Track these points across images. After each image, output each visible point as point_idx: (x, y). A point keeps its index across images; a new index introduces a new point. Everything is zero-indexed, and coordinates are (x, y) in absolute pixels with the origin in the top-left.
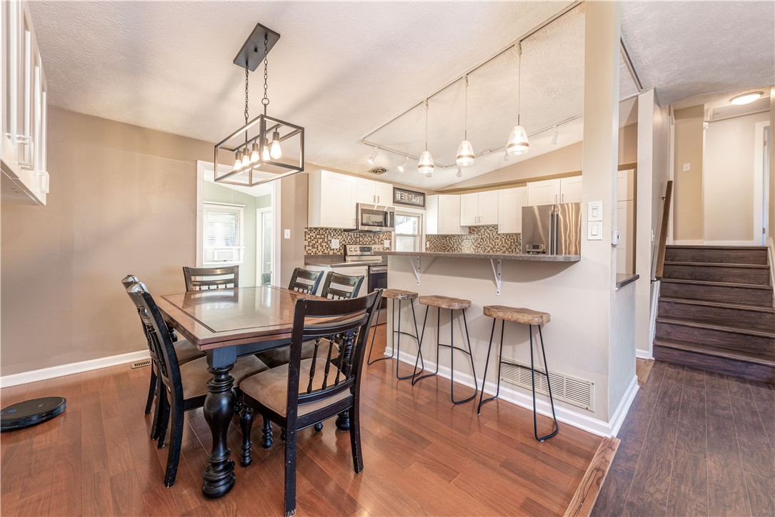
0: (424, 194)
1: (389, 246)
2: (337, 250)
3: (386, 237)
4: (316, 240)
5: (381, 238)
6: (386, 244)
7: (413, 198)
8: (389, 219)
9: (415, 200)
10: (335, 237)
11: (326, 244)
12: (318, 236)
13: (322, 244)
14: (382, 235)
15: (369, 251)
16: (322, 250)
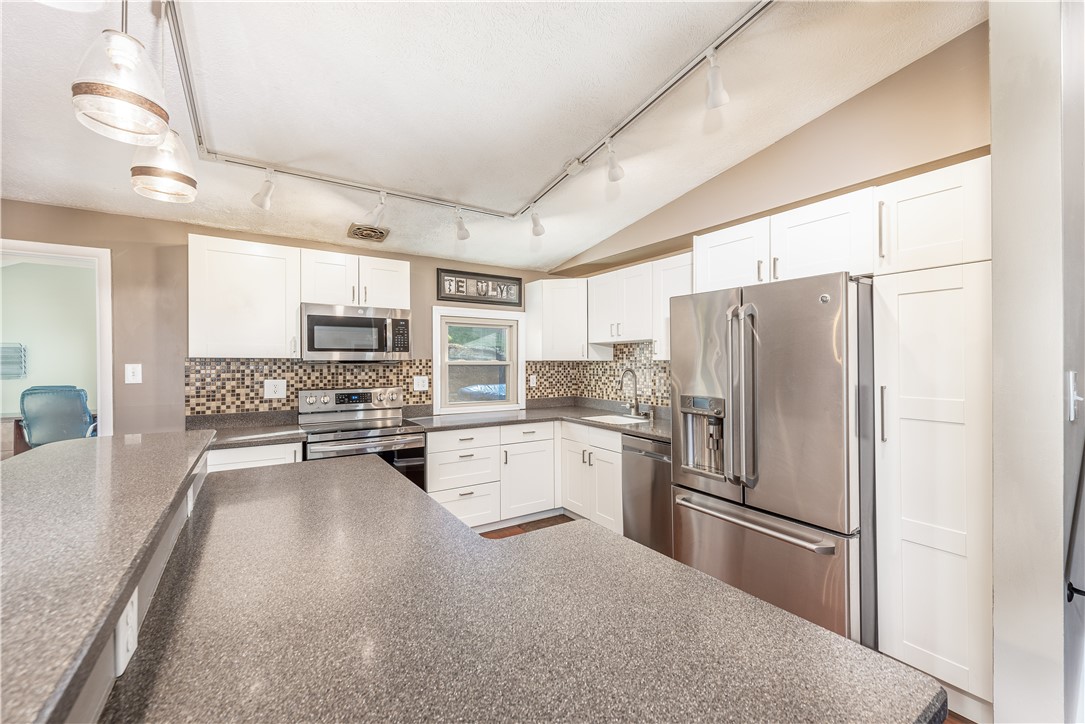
0: (519, 280)
1: (426, 388)
2: (279, 401)
3: (418, 371)
4: (219, 384)
5: (405, 374)
6: (419, 384)
7: (490, 289)
8: (389, 334)
9: (495, 293)
10: (274, 375)
11: (248, 391)
12: (223, 376)
13: (237, 391)
14: (408, 368)
15: (366, 401)
16: (238, 403)
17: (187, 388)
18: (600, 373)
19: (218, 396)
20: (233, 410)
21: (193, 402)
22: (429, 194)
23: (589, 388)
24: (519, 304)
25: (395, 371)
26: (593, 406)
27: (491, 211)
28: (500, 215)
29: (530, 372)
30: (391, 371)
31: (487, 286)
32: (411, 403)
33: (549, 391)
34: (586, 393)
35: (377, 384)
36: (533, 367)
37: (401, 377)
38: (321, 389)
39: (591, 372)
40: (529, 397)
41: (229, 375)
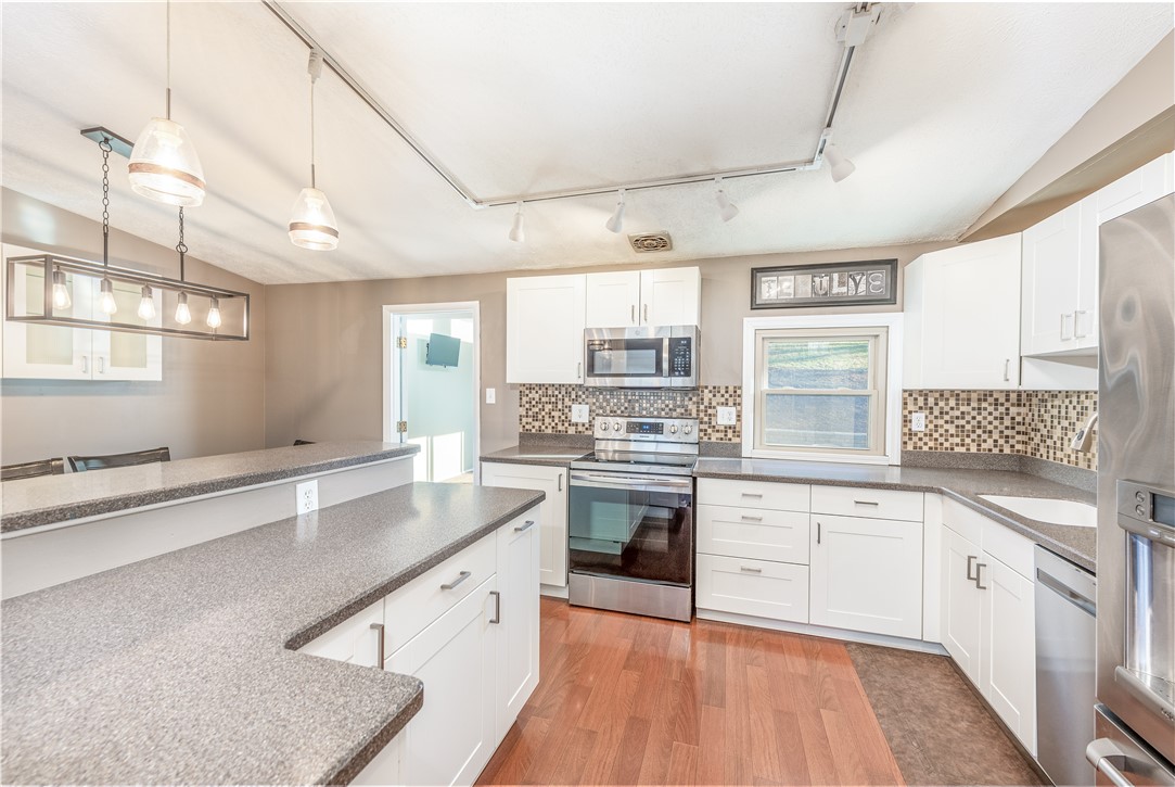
0: (892, 263)
1: (733, 422)
2: (583, 425)
3: (723, 400)
4: (540, 406)
5: (706, 403)
6: (725, 416)
7: (835, 283)
8: (665, 355)
9: (844, 289)
10: (580, 400)
11: (560, 413)
12: (544, 399)
13: (553, 413)
14: (711, 395)
15: (657, 432)
16: (553, 424)
17: (521, 409)
18: (1073, 414)
19: (540, 417)
20: (549, 431)
21: (524, 420)
22: (674, 174)
23: (1049, 442)
24: (893, 301)
25: (694, 399)
26: (1052, 476)
27: (770, 167)
28: (789, 168)
29: (911, 407)
30: (691, 399)
31: (831, 280)
32: (713, 439)
33: (958, 440)
34: (1043, 450)
35: (674, 414)
36: (919, 398)
37: (702, 407)
38: (619, 416)
39: (1055, 412)
40: (910, 447)
41: (547, 399)
